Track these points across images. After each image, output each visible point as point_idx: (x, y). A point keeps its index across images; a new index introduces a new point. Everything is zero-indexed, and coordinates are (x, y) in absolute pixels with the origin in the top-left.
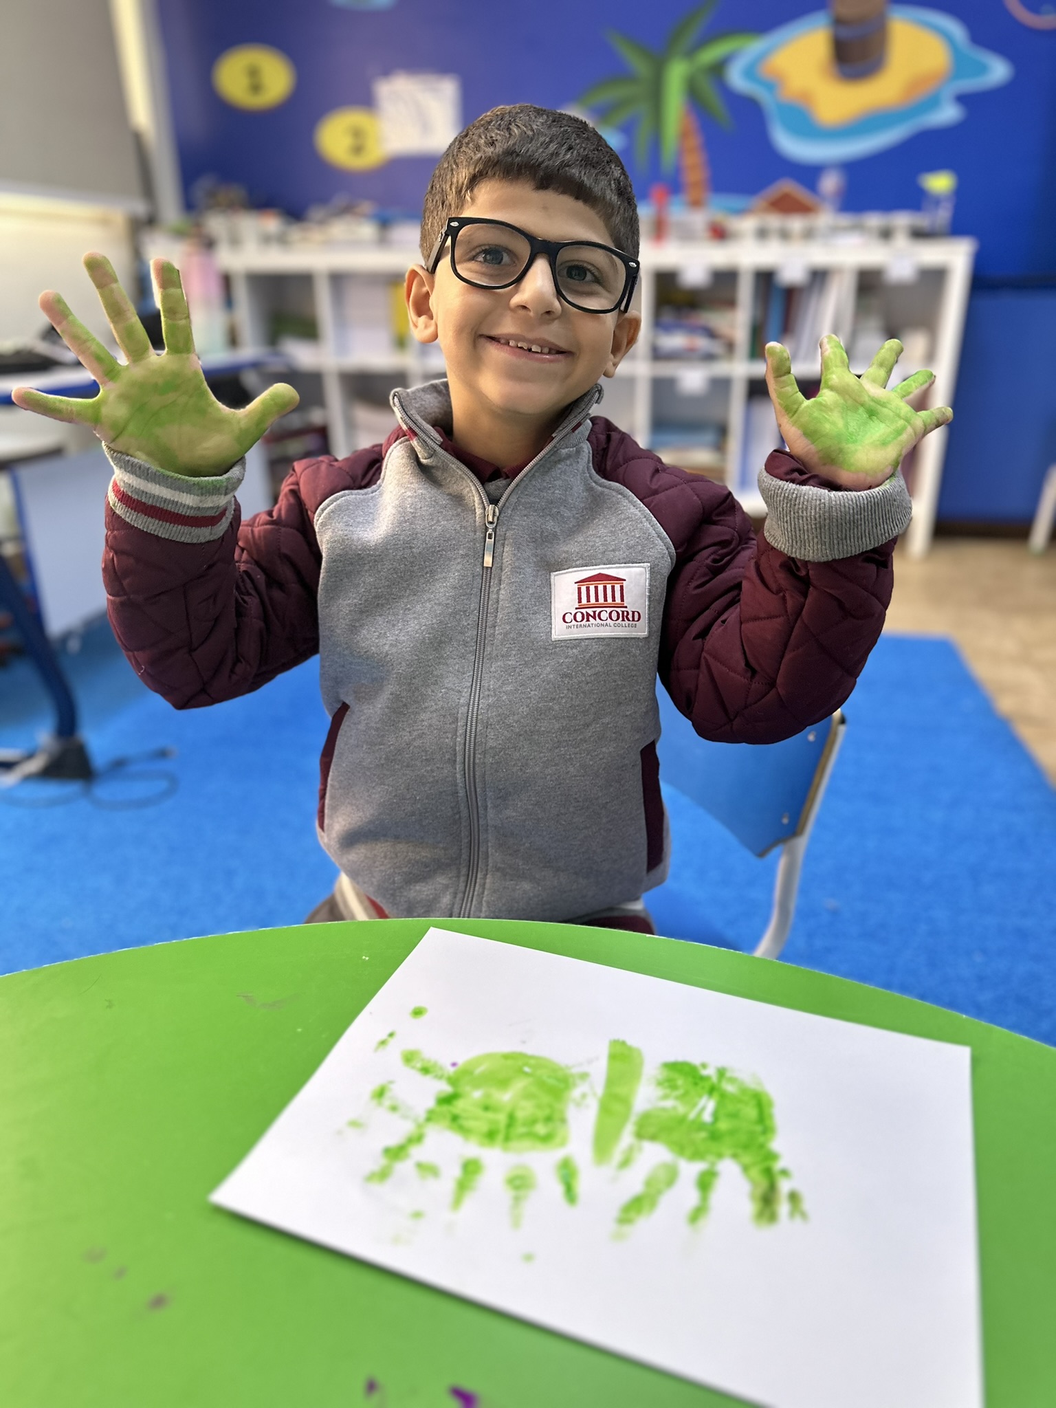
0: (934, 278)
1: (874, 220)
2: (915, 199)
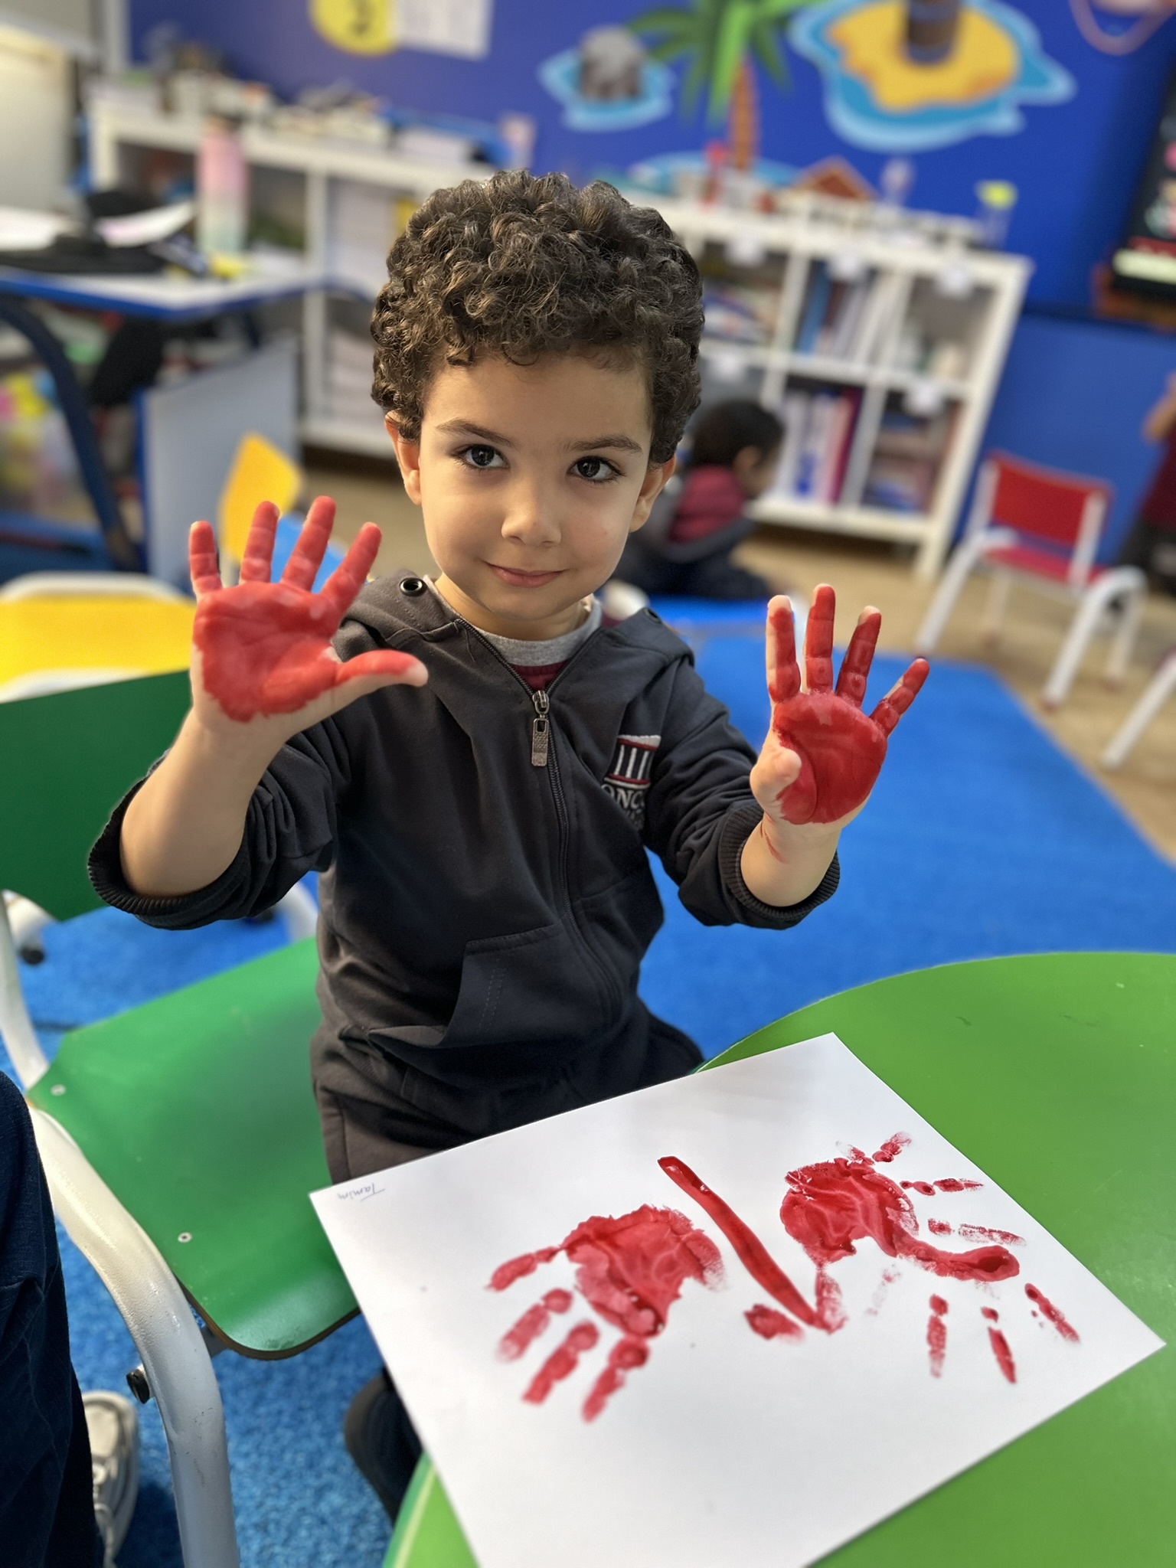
0: (982, 295)
1: (930, 222)
2: (969, 207)
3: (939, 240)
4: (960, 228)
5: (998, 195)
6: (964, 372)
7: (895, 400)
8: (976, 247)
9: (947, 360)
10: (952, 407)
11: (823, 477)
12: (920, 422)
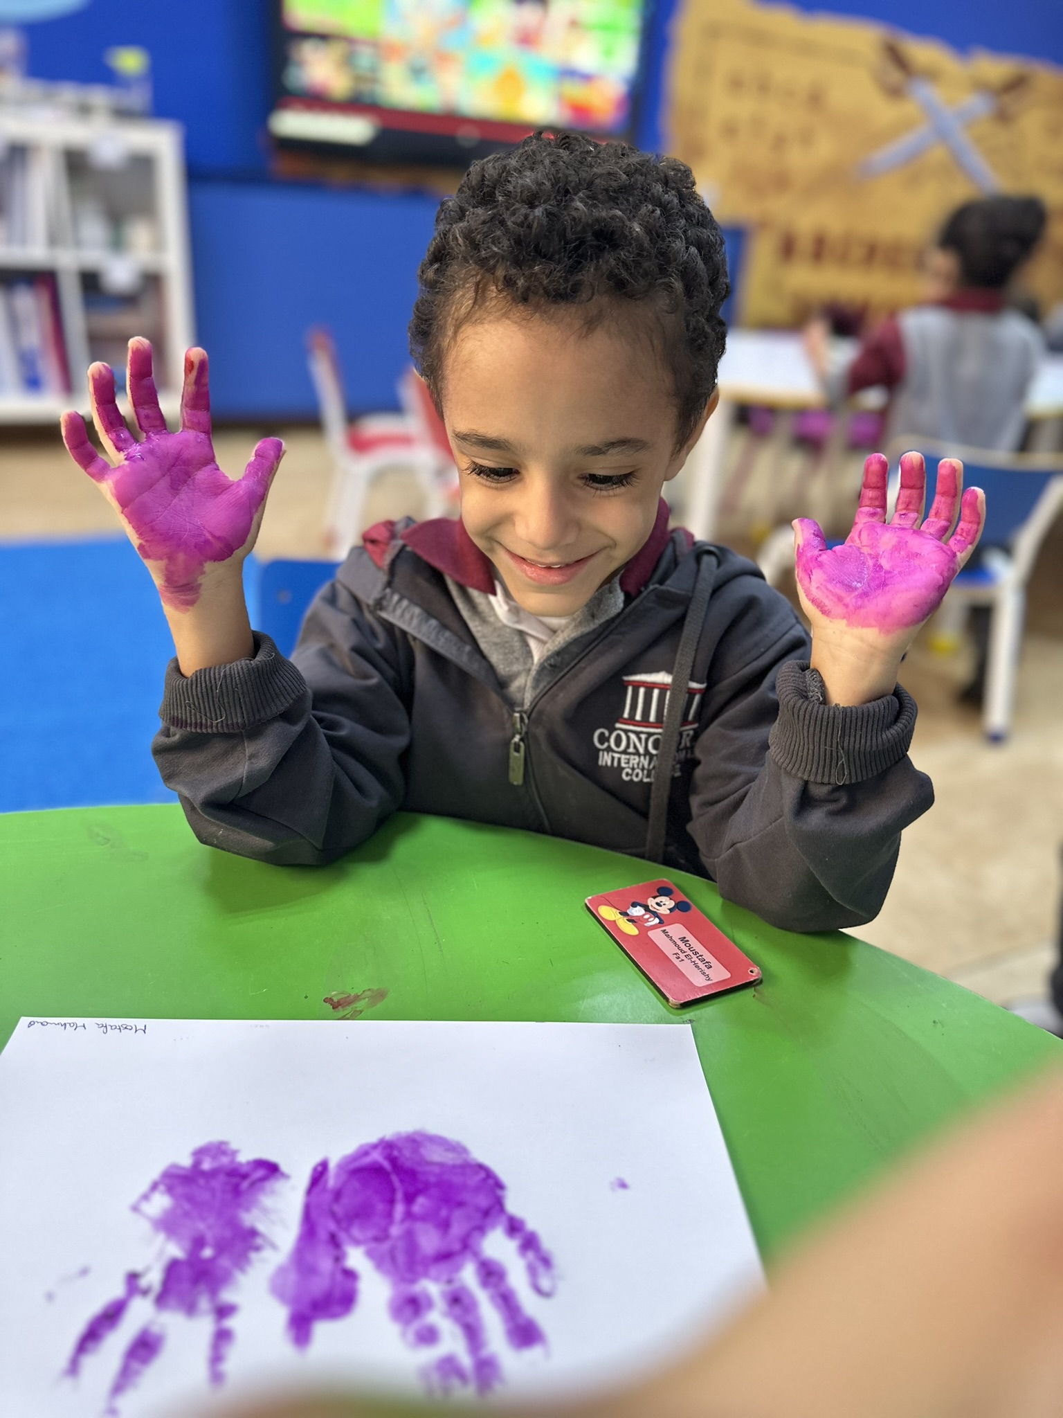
0: (143, 164)
1: (69, 93)
2: (107, 77)
3: (84, 111)
4: (99, 97)
5: (130, 61)
6: (158, 244)
7: (91, 281)
8: (123, 114)
9: (139, 235)
10: (152, 282)
11: (49, 369)
12: (128, 300)
